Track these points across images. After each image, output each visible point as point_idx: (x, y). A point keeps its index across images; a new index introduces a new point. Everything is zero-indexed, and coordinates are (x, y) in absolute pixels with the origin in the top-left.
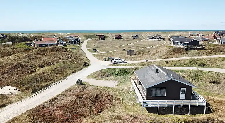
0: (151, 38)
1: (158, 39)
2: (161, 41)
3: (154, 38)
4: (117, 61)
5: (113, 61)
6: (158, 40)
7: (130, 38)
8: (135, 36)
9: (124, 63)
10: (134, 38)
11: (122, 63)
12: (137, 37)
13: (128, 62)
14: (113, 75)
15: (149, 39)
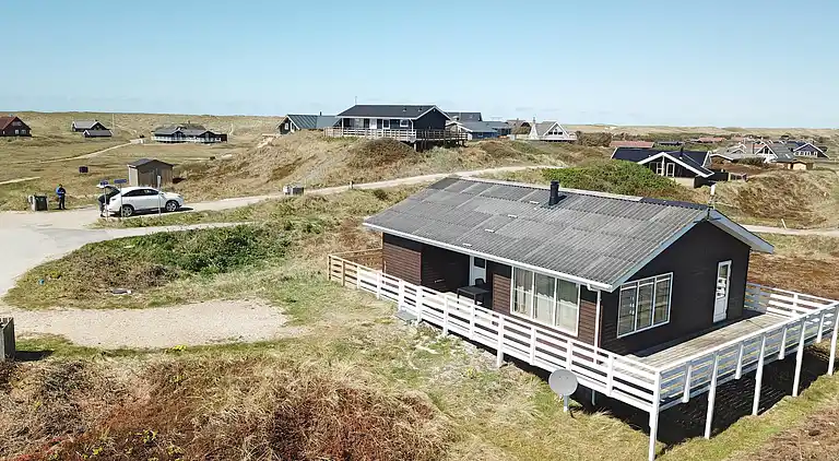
0: (172, 136)
1: (203, 136)
2: (215, 145)
3: (184, 136)
4: (138, 202)
5: (115, 203)
6: (203, 140)
7: (65, 134)
8: (93, 129)
9: (179, 209)
10: (86, 136)
11: (164, 210)
12: (101, 132)
13: (197, 207)
14: (182, 272)
15: (163, 139)
